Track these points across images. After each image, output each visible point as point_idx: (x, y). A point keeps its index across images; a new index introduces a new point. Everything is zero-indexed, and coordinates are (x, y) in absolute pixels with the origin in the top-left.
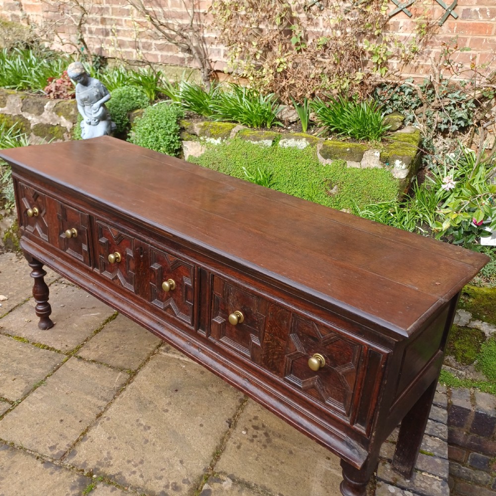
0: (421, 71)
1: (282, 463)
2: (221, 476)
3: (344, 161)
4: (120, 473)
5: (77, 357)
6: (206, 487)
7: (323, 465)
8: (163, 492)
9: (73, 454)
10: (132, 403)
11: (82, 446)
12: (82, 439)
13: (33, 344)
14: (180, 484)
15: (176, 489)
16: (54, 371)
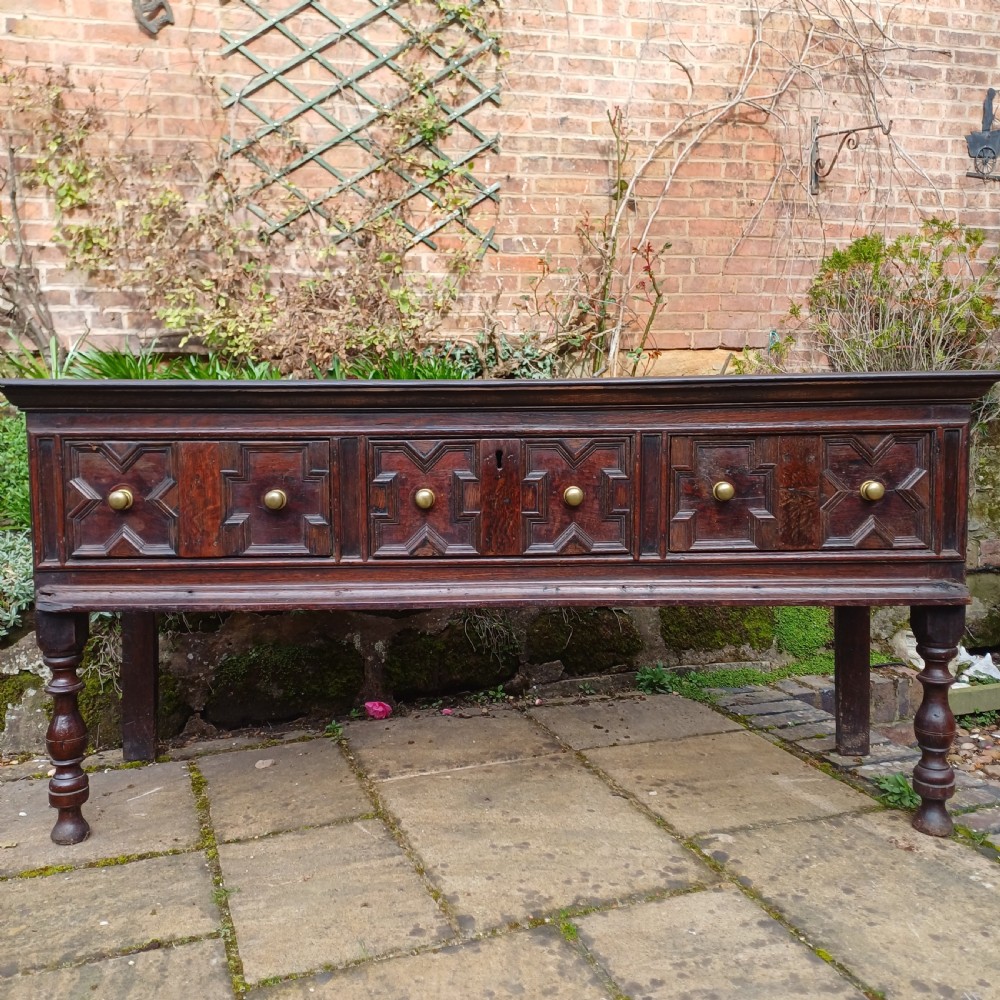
0: (466, 325)
1: (741, 797)
2: (704, 837)
4: (578, 898)
5: (228, 842)
6: (706, 852)
7: (782, 781)
8: (669, 882)
9: (465, 921)
10: (446, 838)
11: (463, 906)
12: (446, 903)
13: (91, 865)
14: (674, 865)
15: (678, 871)
16: (218, 873)
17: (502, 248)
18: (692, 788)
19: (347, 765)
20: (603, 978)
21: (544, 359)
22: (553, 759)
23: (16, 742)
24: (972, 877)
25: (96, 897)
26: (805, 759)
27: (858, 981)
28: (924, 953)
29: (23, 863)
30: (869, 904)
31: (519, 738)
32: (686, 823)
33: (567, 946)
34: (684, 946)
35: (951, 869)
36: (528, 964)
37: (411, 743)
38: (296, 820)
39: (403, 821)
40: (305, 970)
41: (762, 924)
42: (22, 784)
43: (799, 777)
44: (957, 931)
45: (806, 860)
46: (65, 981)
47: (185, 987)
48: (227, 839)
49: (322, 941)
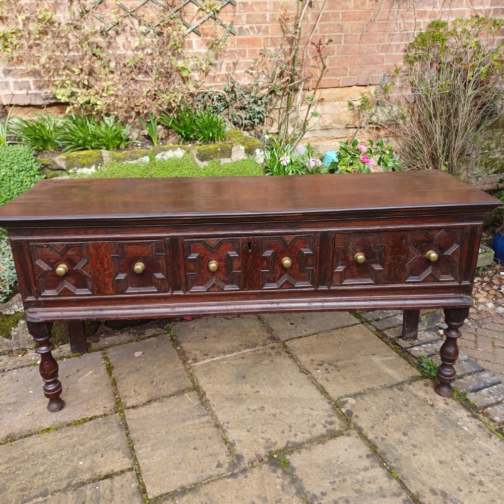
0: (219, 80)
1: (359, 372)
2: (342, 400)
3: (218, 160)
4: (288, 442)
5: (129, 408)
6: (344, 410)
7: (377, 360)
8: (327, 431)
9: (239, 458)
10: (227, 404)
11: (238, 449)
12: (231, 446)
13: (69, 425)
14: (329, 419)
15: (331, 423)
16: (127, 429)
17: (237, 33)
18: (336, 366)
19: (176, 353)
20: (300, 491)
21: (261, 99)
22: (273, 348)
23: (18, 344)
24: (459, 423)
25: (74, 446)
26: (387, 343)
27: (407, 489)
28: (436, 472)
29: (37, 426)
30: (414, 442)
31: (256, 334)
32: (335, 391)
33: (285, 472)
34: (335, 471)
35: (450, 418)
36: (269, 484)
37: (206, 338)
38: (158, 392)
39: (207, 393)
40: (173, 490)
41: (368, 456)
42: (26, 370)
43: (385, 356)
44: (450, 458)
45: (387, 415)
46: (71, 500)
47: (123, 501)
48: (128, 406)
49: (179, 472)
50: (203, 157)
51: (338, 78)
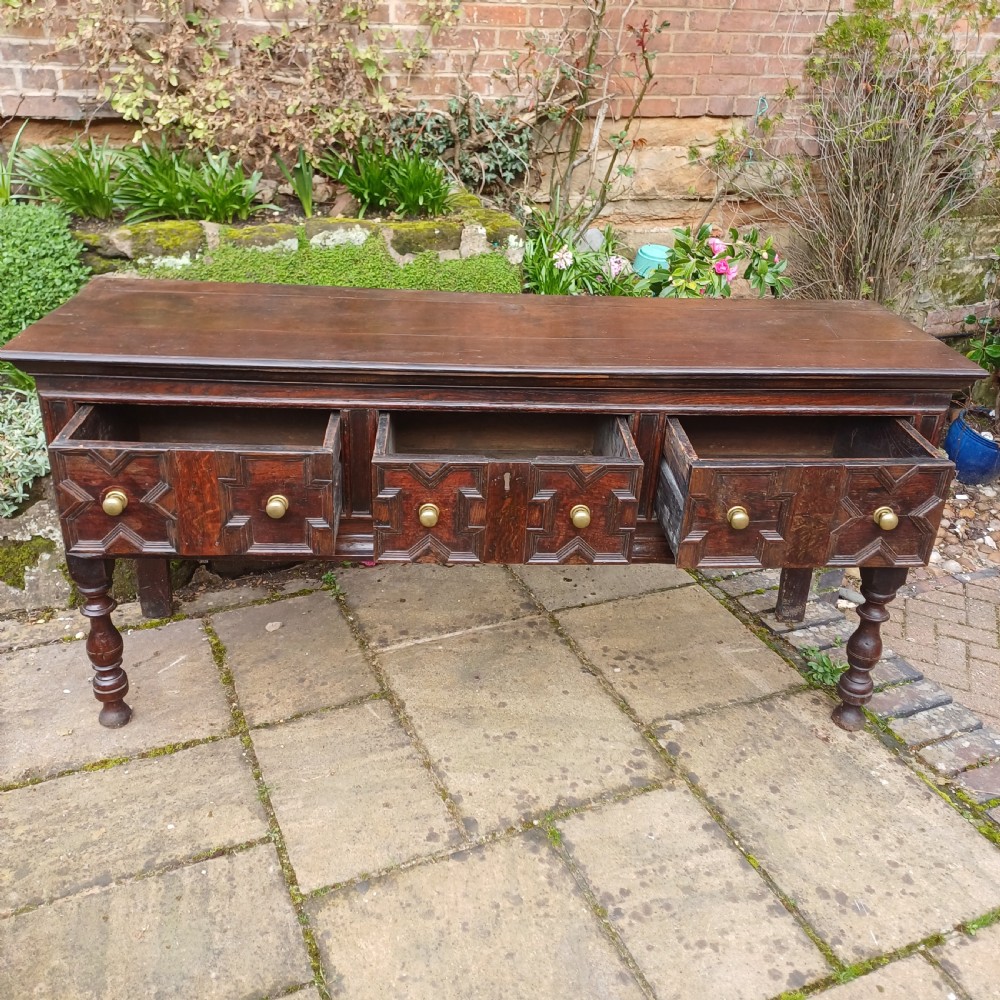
0: (437, 88)
1: (691, 673)
2: (661, 724)
3: (435, 252)
4: (560, 798)
5: (258, 727)
6: (663, 743)
7: (725, 651)
8: (632, 779)
9: (470, 823)
10: (445, 725)
11: (467, 807)
12: (452, 801)
13: (143, 756)
14: (636, 759)
15: (640, 766)
16: (256, 765)
18: (650, 662)
19: (347, 628)
20: (582, 887)
21: (520, 132)
22: (531, 624)
23: (37, 599)
24: (873, 773)
25: (156, 796)
26: (745, 622)
27: (777, 888)
28: (828, 859)
29: (82, 756)
30: (790, 805)
31: (499, 597)
32: (647, 707)
33: (554, 852)
34: (645, 852)
35: (857, 762)
36: (524, 873)
37: (403, 601)
38: (314, 700)
39: (407, 704)
40: (347, 879)
41: (706, 827)
42: (54, 649)
43: (741, 646)
44: (855, 834)
45: (742, 753)
46: (154, 892)
47: (253, 898)
48: (256, 724)
49: (356, 847)
50: (405, 245)
51: (673, 99)
